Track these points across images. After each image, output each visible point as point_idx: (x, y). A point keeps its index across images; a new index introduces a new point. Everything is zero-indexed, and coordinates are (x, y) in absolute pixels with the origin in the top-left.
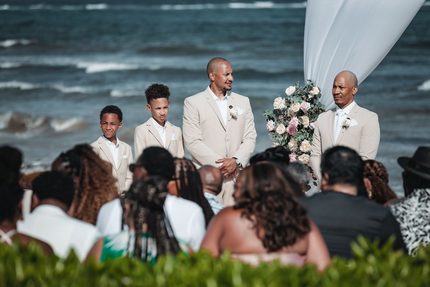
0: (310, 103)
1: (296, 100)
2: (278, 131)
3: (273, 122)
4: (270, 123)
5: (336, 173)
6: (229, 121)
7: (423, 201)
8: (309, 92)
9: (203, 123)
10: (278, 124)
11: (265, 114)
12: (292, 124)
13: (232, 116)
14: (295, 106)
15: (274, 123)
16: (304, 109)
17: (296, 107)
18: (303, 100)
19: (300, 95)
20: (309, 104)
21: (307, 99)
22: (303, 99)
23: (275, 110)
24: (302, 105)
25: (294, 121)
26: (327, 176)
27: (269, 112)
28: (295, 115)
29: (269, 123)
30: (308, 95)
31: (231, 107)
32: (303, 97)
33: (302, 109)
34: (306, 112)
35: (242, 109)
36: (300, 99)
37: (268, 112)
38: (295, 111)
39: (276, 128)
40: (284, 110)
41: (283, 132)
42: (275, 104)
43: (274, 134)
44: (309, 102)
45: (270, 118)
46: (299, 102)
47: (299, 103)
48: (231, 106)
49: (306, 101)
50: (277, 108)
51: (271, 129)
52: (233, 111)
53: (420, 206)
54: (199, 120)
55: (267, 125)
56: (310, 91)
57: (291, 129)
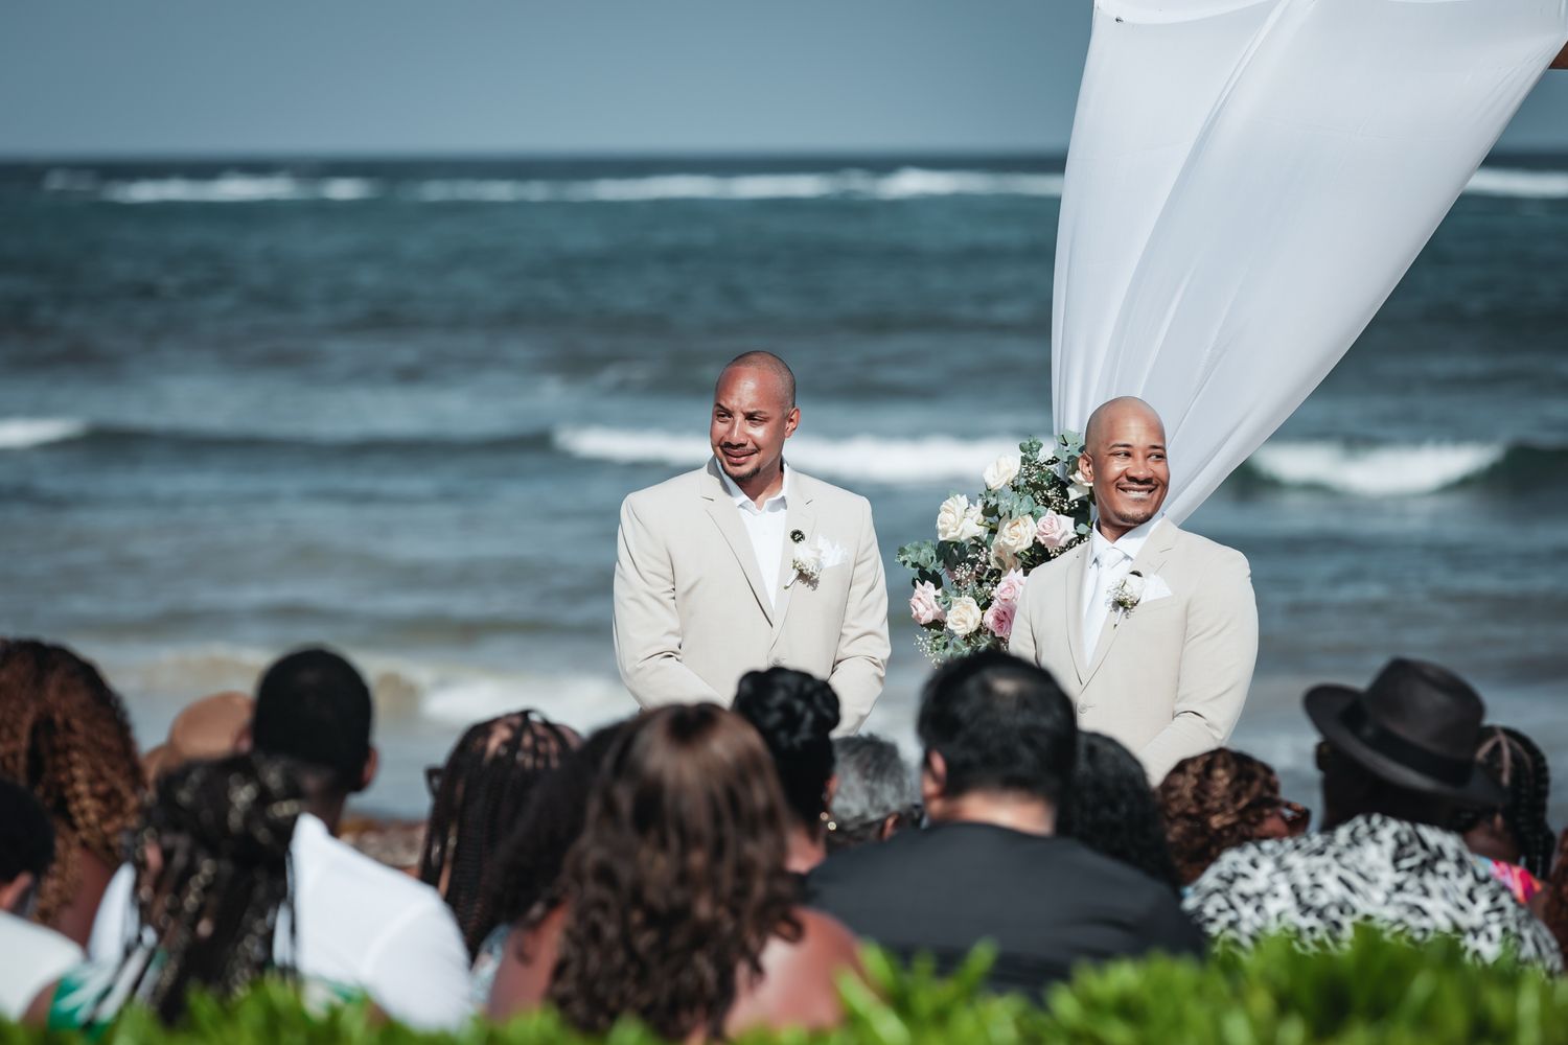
0: (1073, 519)
1: (1018, 507)
2: (954, 624)
3: (936, 589)
4: (924, 593)
5: (972, 755)
6: (786, 588)
7: (1410, 869)
8: (1071, 477)
9: (688, 592)
10: (953, 597)
11: (902, 558)
12: (1004, 596)
13: (801, 571)
14: (1016, 528)
15: (939, 592)
16: (1052, 541)
17: (1018, 535)
18: (1047, 507)
19: (1036, 487)
20: (1068, 522)
21: (1063, 503)
22: (1048, 502)
23: (942, 542)
24: (1044, 526)
25: (1011, 586)
26: (938, 764)
27: (919, 549)
28: (1019, 562)
29: (921, 595)
30: (1068, 489)
31: (797, 536)
32: (1049, 494)
33: (1043, 542)
34: (1056, 551)
35: (837, 546)
36: (1038, 504)
37: (914, 552)
38: (1018, 549)
39: (945, 612)
40: (979, 544)
41: (973, 627)
42: (942, 523)
43: (939, 637)
44: (1069, 514)
45: (924, 575)
46: (1031, 513)
47: (1030, 518)
48: (799, 532)
49: (1060, 511)
50: (950, 536)
51: (928, 617)
52: (803, 553)
53: (1399, 888)
54: (674, 583)
55: (914, 601)
56: (1074, 473)
57: (1002, 617)
